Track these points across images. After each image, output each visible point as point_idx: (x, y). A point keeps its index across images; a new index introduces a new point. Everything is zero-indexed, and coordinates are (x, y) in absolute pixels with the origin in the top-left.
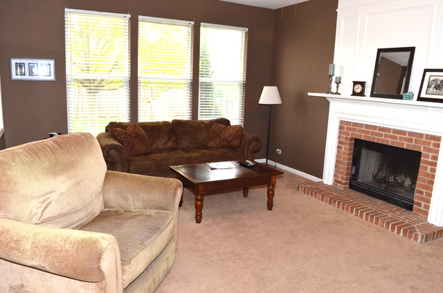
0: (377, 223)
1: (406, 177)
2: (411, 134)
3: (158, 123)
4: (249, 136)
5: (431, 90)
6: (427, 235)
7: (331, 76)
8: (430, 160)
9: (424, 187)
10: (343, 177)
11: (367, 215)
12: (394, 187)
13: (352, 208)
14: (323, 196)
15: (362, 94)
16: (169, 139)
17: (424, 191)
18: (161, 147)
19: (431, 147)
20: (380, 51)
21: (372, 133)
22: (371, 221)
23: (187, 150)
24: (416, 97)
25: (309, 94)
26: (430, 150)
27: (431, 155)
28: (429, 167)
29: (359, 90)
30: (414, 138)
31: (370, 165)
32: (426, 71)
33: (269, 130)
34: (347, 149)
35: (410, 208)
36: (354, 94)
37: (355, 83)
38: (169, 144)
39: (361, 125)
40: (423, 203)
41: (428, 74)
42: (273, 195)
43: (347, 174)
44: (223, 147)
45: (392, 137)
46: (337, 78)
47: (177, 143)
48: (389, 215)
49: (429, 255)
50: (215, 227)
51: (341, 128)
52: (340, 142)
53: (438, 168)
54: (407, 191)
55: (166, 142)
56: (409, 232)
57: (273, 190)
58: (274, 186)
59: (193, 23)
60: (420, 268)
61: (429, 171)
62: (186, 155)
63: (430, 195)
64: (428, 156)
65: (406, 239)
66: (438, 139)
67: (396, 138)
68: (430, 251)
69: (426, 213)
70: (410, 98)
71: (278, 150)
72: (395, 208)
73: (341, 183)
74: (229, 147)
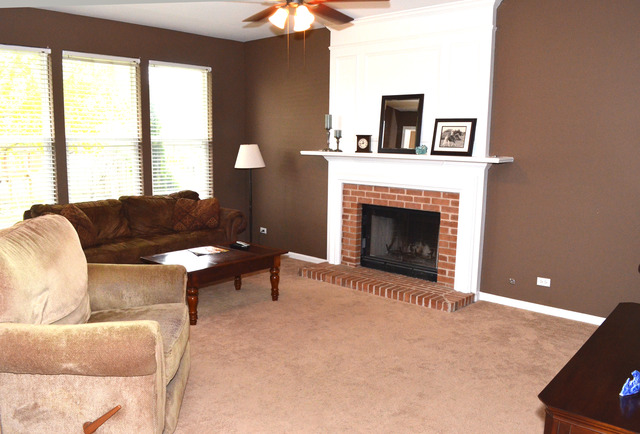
0: (401, 299)
1: (424, 245)
2: (427, 193)
3: (101, 202)
4: (229, 212)
5: (445, 142)
6: (456, 303)
7: (328, 130)
8: (450, 220)
9: (447, 252)
10: (352, 254)
11: (389, 291)
12: (413, 258)
13: (371, 287)
14: (333, 277)
15: (367, 150)
16: (121, 224)
17: (447, 256)
18: (112, 236)
19: (450, 206)
20: (385, 98)
21: (383, 196)
22: (395, 297)
23: (148, 237)
24: (429, 151)
25: (303, 153)
26: (449, 210)
27: (450, 214)
28: (450, 229)
29: (363, 145)
30: (431, 198)
31: (383, 235)
32: (438, 121)
33: (251, 202)
34: (353, 217)
35: (434, 278)
36: (359, 150)
37: (359, 137)
38: (122, 231)
39: (370, 187)
40: (447, 270)
41: (440, 124)
42: (278, 280)
43: (357, 249)
44: (196, 229)
45: (406, 198)
46: (336, 131)
47: (131, 229)
48: (414, 288)
49: (462, 322)
50: (217, 326)
51: (344, 192)
52: (345, 211)
53: (459, 229)
54: (427, 259)
55: (118, 228)
56: (438, 302)
57: (277, 274)
58: (278, 270)
59: (138, 61)
60: (456, 334)
61: (450, 233)
62: (152, 243)
63: (454, 260)
64: (447, 216)
65: (436, 310)
66: (456, 196)
67: (411, 199)
68: (462, 318)
69: (452, 281)
70: (424, 152)
71: (262, 229)
72: (417, 280)
73: (350, 260)
74: (204, 227)
